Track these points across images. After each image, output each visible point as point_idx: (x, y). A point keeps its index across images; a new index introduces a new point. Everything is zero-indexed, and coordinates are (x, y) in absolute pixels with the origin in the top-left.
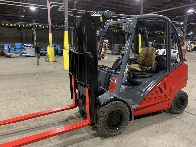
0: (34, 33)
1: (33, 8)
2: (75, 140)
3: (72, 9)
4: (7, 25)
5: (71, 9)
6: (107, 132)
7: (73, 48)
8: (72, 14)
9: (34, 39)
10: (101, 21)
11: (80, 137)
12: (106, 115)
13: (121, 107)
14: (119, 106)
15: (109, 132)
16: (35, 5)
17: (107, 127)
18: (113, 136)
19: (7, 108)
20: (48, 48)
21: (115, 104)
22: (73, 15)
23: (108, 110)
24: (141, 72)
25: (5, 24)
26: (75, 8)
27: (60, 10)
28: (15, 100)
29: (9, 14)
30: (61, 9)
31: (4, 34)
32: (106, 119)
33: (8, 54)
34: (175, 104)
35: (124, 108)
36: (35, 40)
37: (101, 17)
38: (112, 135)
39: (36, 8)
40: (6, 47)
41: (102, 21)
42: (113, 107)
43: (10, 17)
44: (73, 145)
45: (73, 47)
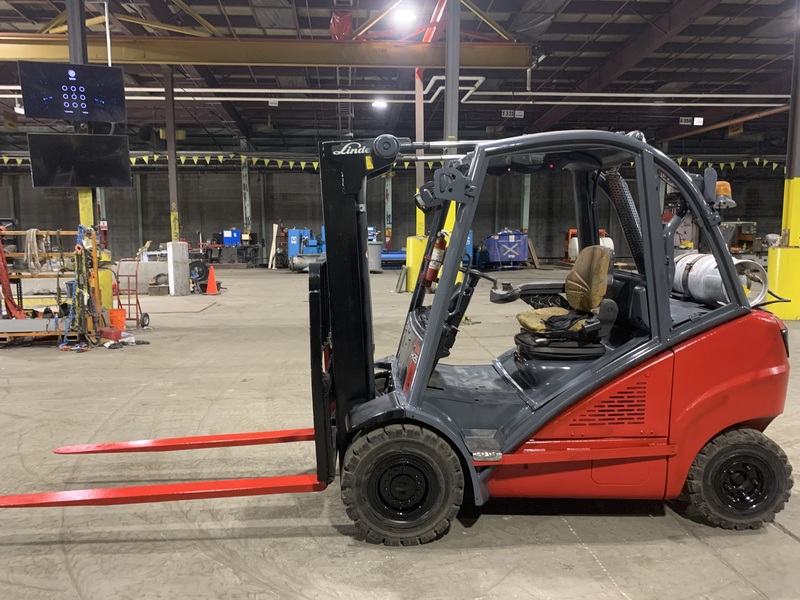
0: (387, 188)
1: (380, 104)
2: (278, 528)
3: (516, 94)
4: (303, 165)
5: (511, 93)
6: (369, 524)
7: (525, 240)
8: (517, 112)
9: (387, 210)
10: (368, 168)
11: (300, 525)
12: (365, 463)
13: (421, 446)
14: (413, 442)
15: (377, 524)
16: (388, 95)
17: (368, 505)
18: (395, 544)
19: (181, 420)
20: (410, 241)
21: (399, 433)
22: (522, 113)
23: (373, 448)
24: (541, 336)
25: (297, 163)
26: (528, 89)
27: (467, 100)
28: (215, 401)
29: (312, 127)
30: (471, 98)
31: (299, 194)
32: (364, 478)
33: (296, 261)
34: (709, 483)
35: (434, 451)
36: (390, 213)
37: (367, 155)
38: (392, 540)
39: (389, 104)
40: (294, 238)
41: (372, 167)
42: (389, 444)
43: (313, 137)
44: (263, 539)
45: (522, 237)
